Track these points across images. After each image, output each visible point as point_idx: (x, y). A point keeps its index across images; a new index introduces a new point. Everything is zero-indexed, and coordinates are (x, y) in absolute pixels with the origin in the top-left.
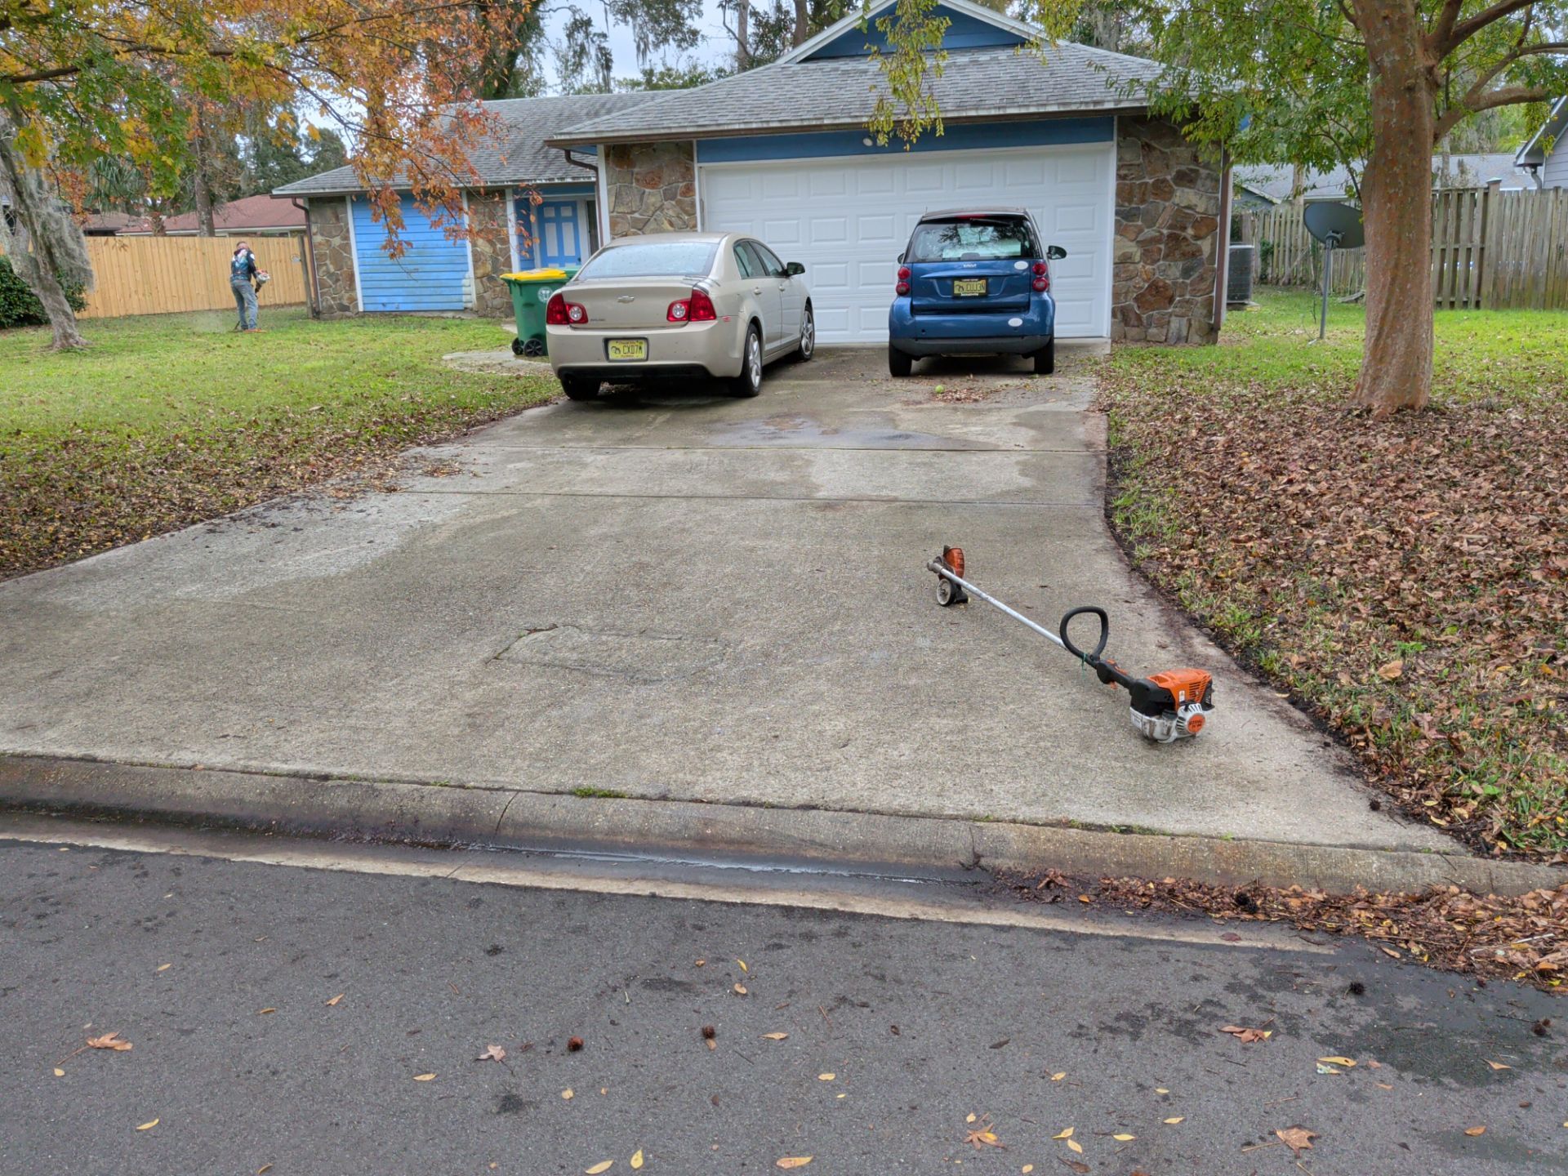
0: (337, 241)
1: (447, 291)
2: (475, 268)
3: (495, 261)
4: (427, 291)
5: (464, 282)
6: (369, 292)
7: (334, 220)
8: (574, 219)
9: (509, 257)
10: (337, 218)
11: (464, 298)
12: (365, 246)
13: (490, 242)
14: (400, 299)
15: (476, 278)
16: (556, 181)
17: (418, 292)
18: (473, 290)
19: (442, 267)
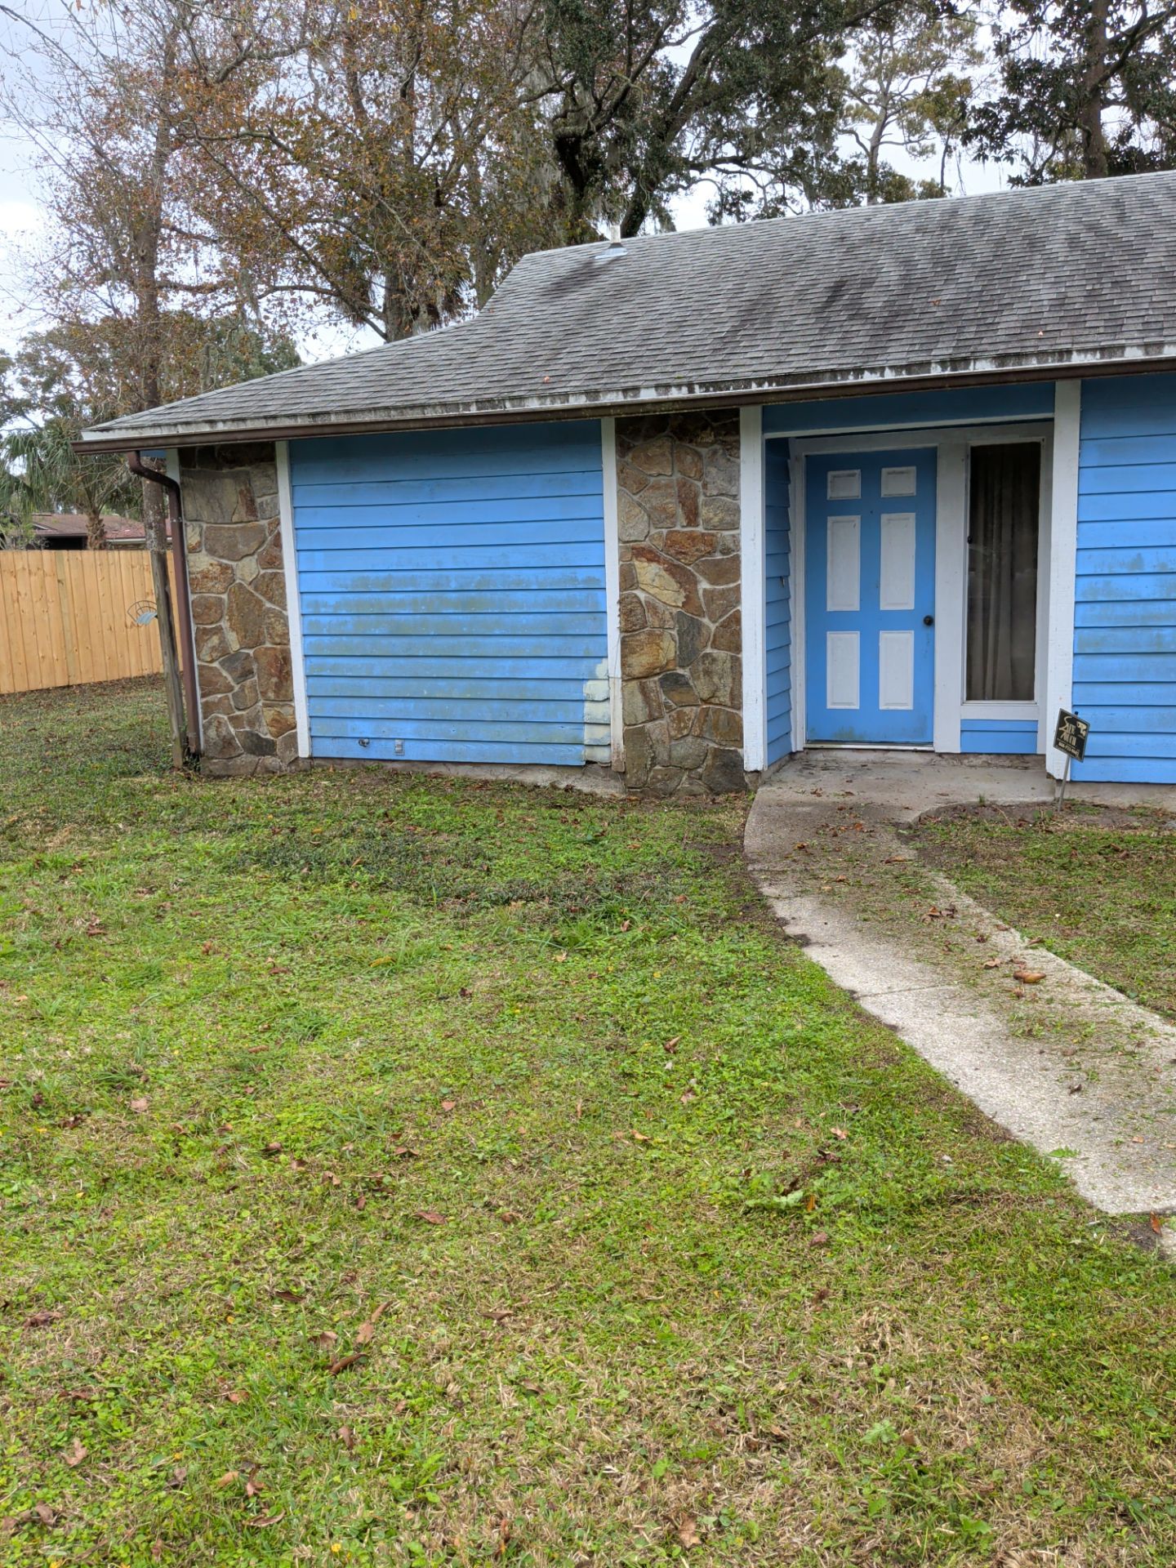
0: (248, 569)
1: (539, 712)
2: (627, 648)
3: (689, 628)
4: (485, 711)
5: (592, 688)
6: (329, 707)
7: (242, 511)
8: (924, 506)
9: (737, 619)
10: (252, 508)
11: (589, 734)
12: (320, 582)
13: (674, 570)
14: (408, 730)
15: (627, 678)
16: (936, 371)
17: (458, 710)
18: (614, 712)
19: (527, 646)
